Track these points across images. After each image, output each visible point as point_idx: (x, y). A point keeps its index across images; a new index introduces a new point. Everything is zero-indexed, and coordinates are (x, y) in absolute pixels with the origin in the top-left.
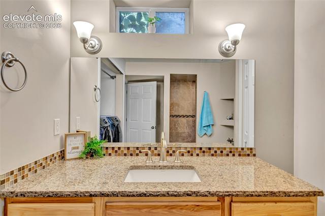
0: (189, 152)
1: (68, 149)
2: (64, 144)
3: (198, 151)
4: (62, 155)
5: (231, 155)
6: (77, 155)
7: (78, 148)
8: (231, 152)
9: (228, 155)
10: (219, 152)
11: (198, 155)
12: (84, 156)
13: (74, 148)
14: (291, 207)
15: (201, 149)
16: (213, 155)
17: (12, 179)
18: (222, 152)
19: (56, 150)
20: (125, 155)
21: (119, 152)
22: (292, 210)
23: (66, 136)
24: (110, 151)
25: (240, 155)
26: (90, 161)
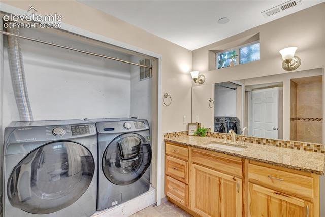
0: (257, 141)
1: (190, 131)
2: (188, 128)
3: (265, 142)
4: (187, 133)
5: (295, 148)
6: (193, 134)
7: (194, 131)
8: (295, 146)
9: (292, 148)
10: (283, 144)
11: (264, 144)
12: (197, 134)
13: (192, 130)
14: (289, 175)
15: (267, 140)
16: (277, 146)
17: (167, 136)
18: (286, 144)
19: (185, 130)
20: (216, 137)
21: (213, 135)
22: (289, 177)
23: (189, 124)
24: (209, 134)
25: (305, 150)
26: (199, 137)
